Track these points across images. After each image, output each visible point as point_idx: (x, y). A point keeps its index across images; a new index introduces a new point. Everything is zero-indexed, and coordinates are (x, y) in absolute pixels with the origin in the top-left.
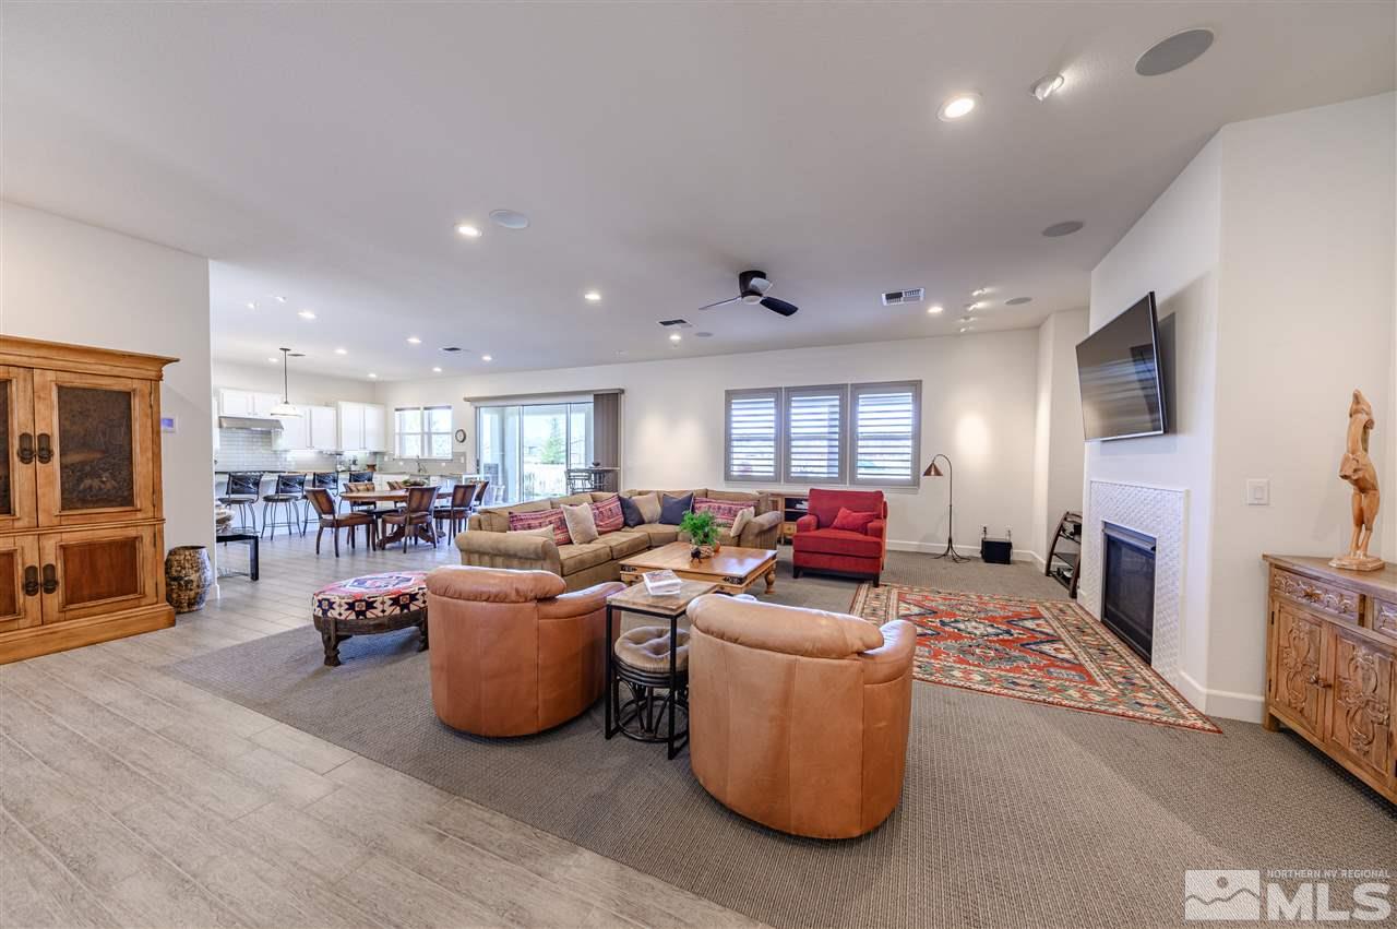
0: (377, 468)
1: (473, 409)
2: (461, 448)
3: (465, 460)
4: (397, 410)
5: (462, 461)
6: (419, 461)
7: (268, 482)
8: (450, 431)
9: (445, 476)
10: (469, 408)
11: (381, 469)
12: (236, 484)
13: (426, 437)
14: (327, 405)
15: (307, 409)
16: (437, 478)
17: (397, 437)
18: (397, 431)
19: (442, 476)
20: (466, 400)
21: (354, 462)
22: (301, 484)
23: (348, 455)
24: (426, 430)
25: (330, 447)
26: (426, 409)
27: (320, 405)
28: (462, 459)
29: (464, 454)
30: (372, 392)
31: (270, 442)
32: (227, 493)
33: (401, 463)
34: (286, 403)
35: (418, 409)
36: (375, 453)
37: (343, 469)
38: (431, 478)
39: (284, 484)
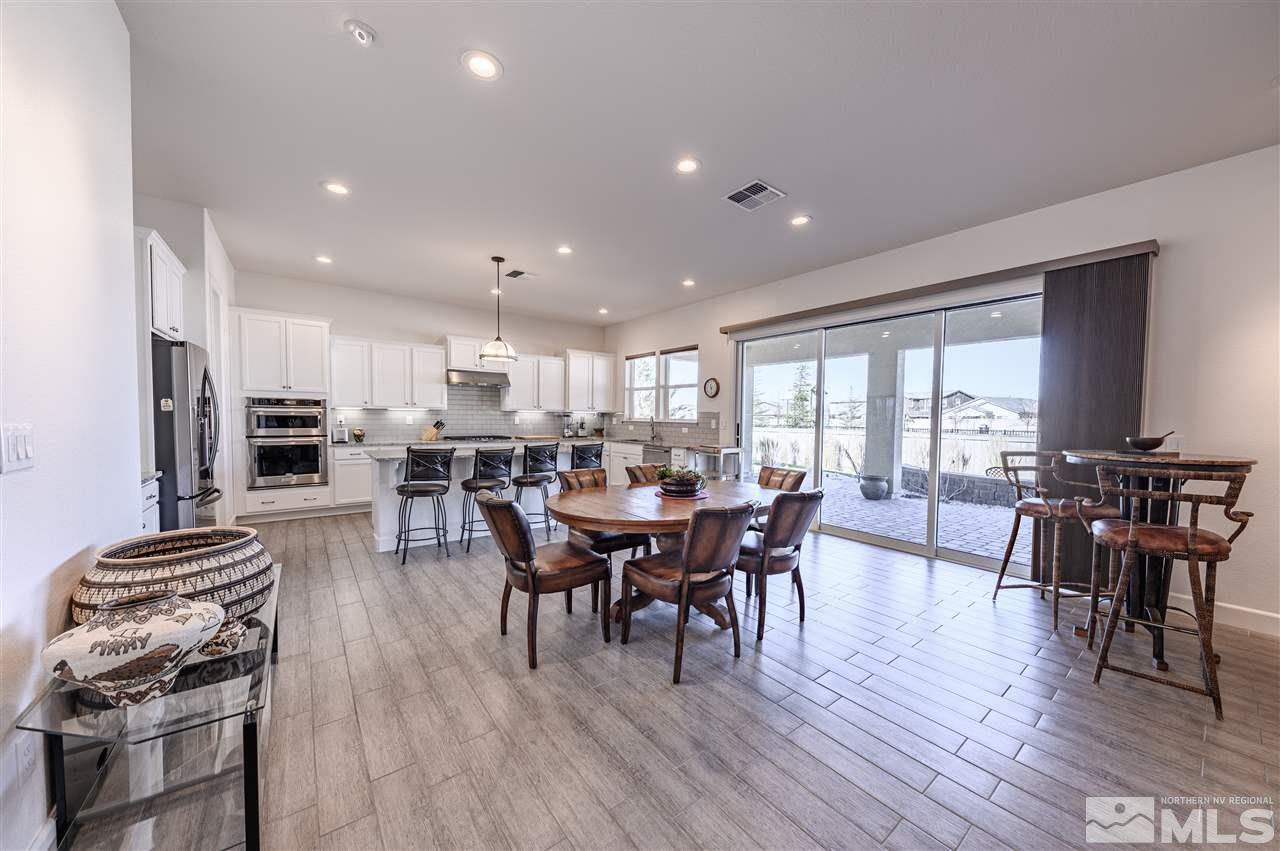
0: (604, 432)
1: (732, 343)
2: (713, 406)
3: (718, 424)
4: (627, 359)
5: (713, 427)
6: (653, 424)
7: (463, 460)
8: (695, 382)
9: (692, 449)
10: (727, 345)
11: (609, 435)
12: (418, 465)
13: (662, 391)
14: (556, 355)
15: (535, 359)
16: (681, 452)
17: (627, 393)
18: (627, 385)
19: (688, 449)
20: (724, 331)
21: (582, 426)
22: (508, 463)
23: (577, 417)
24: (662, 383)
25: (557, 407)
26: (662, 353)
27: (548, 354)
28: (714, 422)
29: (716, 416)
30: (602, 336)
31: (500, 401)
32: (406, 480)
33: (631, 427)
34: (498, 339)
35: (654, 354)
36: (603, 415)
37: (571, 433)
38: (674, 451)
39: (485, 464)
